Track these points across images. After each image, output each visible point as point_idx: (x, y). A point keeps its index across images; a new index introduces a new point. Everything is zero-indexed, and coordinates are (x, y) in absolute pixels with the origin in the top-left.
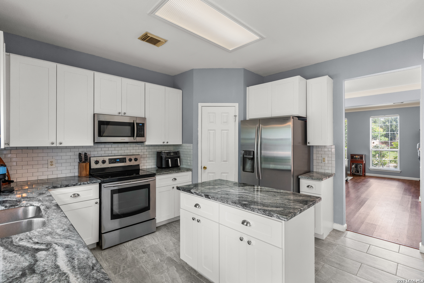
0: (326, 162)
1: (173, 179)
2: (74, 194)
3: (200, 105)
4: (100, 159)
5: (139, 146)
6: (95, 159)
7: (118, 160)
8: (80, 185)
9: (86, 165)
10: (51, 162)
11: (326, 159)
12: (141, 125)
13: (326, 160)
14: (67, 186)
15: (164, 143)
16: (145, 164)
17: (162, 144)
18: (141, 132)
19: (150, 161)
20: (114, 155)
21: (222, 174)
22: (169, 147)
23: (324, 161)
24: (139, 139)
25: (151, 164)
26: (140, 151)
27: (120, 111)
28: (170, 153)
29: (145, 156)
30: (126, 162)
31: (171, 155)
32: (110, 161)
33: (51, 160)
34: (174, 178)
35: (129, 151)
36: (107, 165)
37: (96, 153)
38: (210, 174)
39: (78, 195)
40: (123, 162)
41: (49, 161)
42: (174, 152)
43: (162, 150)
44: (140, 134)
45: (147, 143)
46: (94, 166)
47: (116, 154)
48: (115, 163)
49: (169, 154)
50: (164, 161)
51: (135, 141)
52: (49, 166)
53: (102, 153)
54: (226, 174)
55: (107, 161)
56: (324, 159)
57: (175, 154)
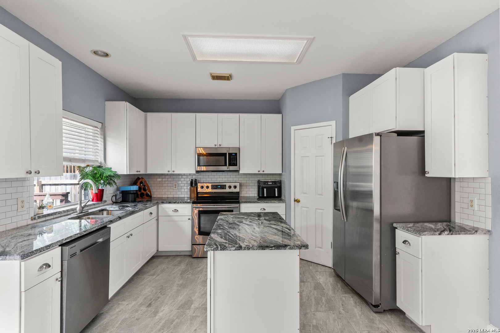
0: (476, 207)
1: (261, 209)
2: (175, 210)
3: (293, 128)
4: (206, 185)
5: (235, 173)
6: (201, 185)
7: (219, 187)
8: (178, 203)
9: (194, 189)
10: (175, 185)
11: (476, 202)
12: (234, 154)
13: (476, 204)
14: (170, 203)
15: (259, 172)
16: (248, 192)
17: (258, 173)
18: (234, 161)
19: (253, 190)
20: (219, 182)
21: (317, 210)
22: (274, 176)
23: (472, 206)
24: (232, 168)
25: (253, 192)
26: (242, 179)
27: (216, 144)
28: (267, 182)
29: (248, 184)
30: (226, 189)
31: (268, 185)
32: (213, 187)
33: (175, 184)
34: (263, 209)
35: (231, 179)
36: (210, 190)
37: (205, 179)
38: (304, 209)
39: (178, 211)
40: (223, 188)
41: (174, 184)
42: (272, 182)
43: (261, 179)
44: (233, 163)
45: (241, 172)
46: (199, 190)
47: (221, 182)
48: (216, 189)
49: (266, 184)
50: (261, 190)
51: (228, 170)
52: (174, 188)
53: (209, 180)
54: (322, 211)
55: (210, 187)
56: (472, 201)
57: (274, 183)
